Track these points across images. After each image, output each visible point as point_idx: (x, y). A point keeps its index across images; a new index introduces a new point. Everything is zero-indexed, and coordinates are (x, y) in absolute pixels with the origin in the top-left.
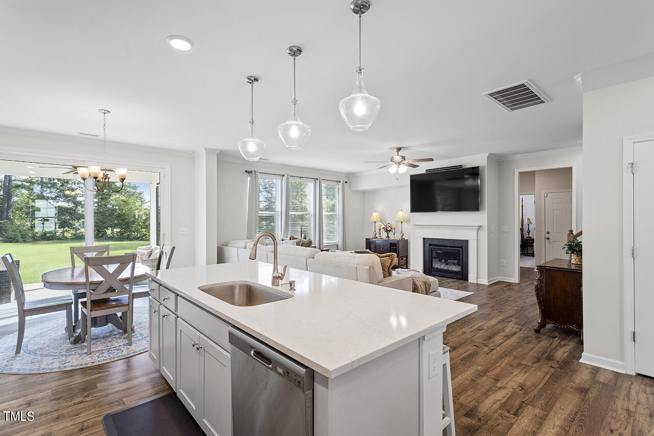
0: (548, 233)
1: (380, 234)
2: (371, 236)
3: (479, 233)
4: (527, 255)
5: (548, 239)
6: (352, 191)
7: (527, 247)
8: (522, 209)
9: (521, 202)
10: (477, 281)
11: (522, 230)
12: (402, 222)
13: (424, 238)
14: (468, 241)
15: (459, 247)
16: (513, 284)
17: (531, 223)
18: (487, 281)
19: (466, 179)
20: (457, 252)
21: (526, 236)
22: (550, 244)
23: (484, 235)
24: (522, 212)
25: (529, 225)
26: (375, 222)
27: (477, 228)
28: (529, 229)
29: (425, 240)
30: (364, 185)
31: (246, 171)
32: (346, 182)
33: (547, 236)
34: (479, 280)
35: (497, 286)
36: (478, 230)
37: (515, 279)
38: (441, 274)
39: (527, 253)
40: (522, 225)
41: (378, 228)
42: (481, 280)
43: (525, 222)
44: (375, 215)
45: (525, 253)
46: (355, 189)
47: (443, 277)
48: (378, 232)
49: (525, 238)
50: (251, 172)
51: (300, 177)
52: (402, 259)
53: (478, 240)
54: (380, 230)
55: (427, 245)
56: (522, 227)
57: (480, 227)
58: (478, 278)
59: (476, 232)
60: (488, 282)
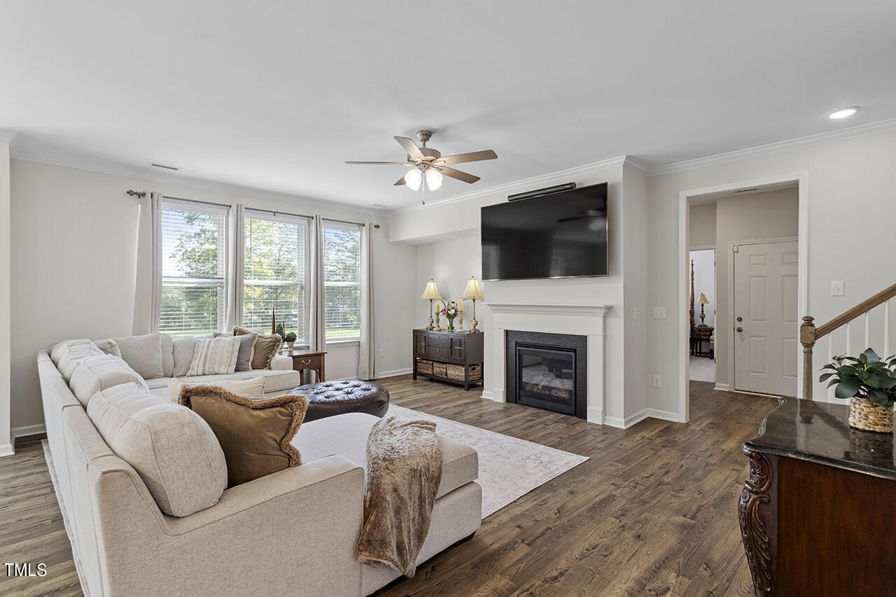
0: (740, 319)
1: (438, 321)
2: (423, 325)
3: (607, 321)
4: (700, 356)
5: (740, 330)
6: (389, 243)
7: (700, 342)
8: (693, 280)
9: (691, 266)
10: (604, 419)
11: (692, 313)
12: (474, 300)
13: (507, 332)
14: (586, 336)
15: (569, 350)
16: (676, 427)
17: (707, 302)
18: (623, 420)
19: (590, 218)
20: (566, 359)
21: (698, 323)
22: (743, 339)
23: (618, 325)
24: (693, 283)
25: (703, 305)
26: (431, 300)
27: (603, 311)
28: (703, 312)
29: (510, 334)
30: (412, 232)
31: (130, 193)
32: (377, 227)
33: (738, 325)
34: (607, 417)
35: (641, 434)
36: (605, 317)
37: (679, 415)
38: (538, 401)
39: (700, 353)
40: (692, 305)
41: (435, 310)
42: (611, 418)
43: (697, 301)
44: (431, 287)
45: (697, 353)
46: (396, 240)
47: (539, 408)
48: (434, 317)
49: (696, 326)
50: (144, 195)
51: (275, 213)
52: (474, 369)
53: (605, 337)
54: (438, 314)
55: (513, 344)
56: (692, 308)
57: (609, 310)
58: (605, 413)
59: (601, 319)
60: (626, 423)
